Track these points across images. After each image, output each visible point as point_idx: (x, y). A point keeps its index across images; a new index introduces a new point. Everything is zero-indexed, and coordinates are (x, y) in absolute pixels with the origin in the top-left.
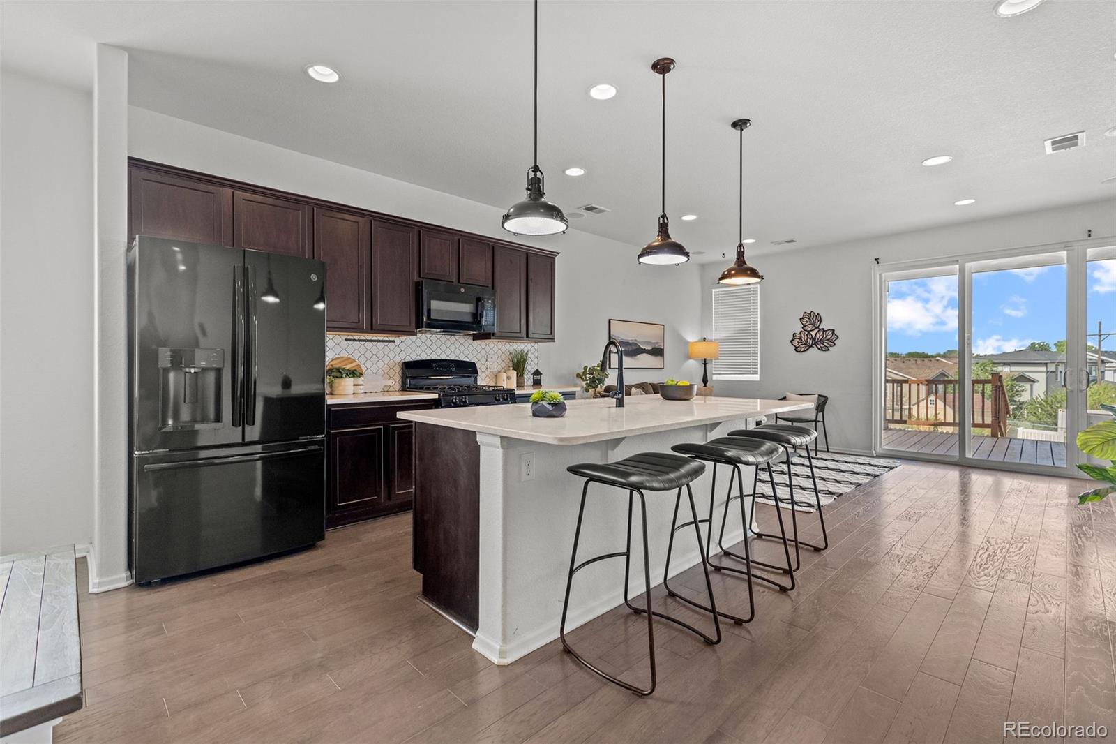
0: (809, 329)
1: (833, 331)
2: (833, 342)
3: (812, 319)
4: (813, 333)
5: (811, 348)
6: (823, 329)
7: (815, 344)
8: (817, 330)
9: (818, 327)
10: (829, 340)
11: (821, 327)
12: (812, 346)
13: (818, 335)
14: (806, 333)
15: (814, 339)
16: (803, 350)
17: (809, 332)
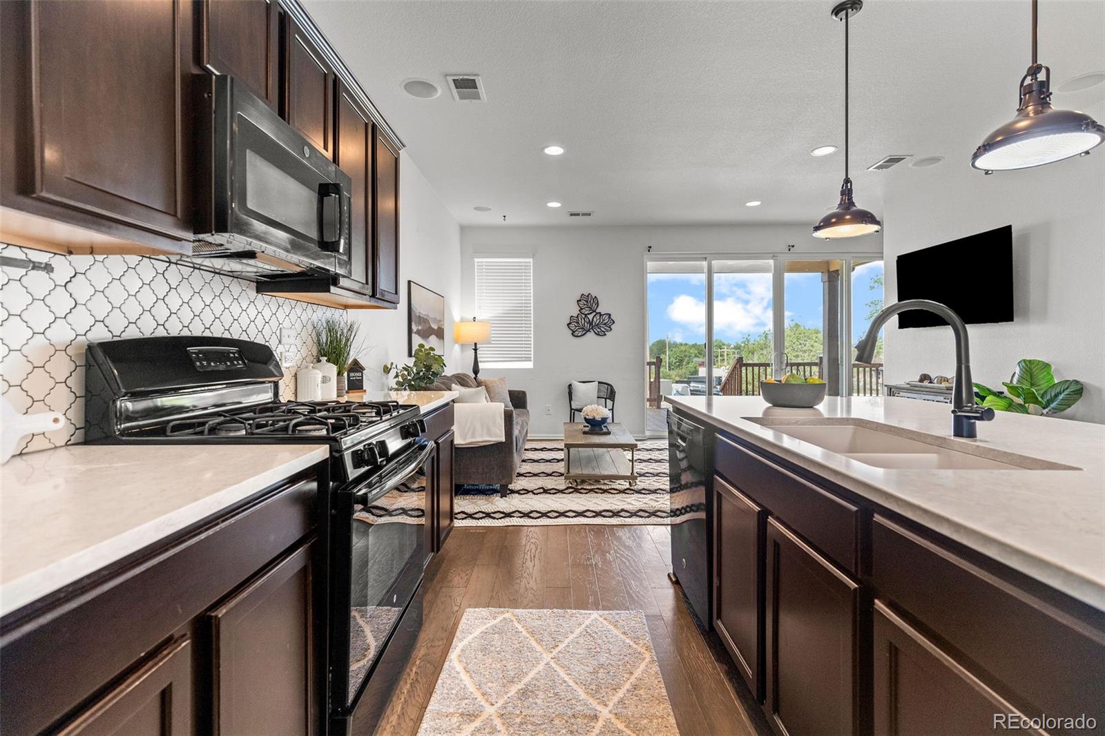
0: (586, 313)
1: (610, 315)
2: (610, 327)
3: (588, 303)
4: (591, 317)
5: (588, 333)
6: (600, 313)
7: (592, 328)
8: (595, 313)
9: (595, 311)
10: (605, 324)
11: (597, 311)
12: (589, 331)
13: (595, 319)
14: (584, 316)
15: (590, 323)
16: (579, 335)
17: (586, 315)
